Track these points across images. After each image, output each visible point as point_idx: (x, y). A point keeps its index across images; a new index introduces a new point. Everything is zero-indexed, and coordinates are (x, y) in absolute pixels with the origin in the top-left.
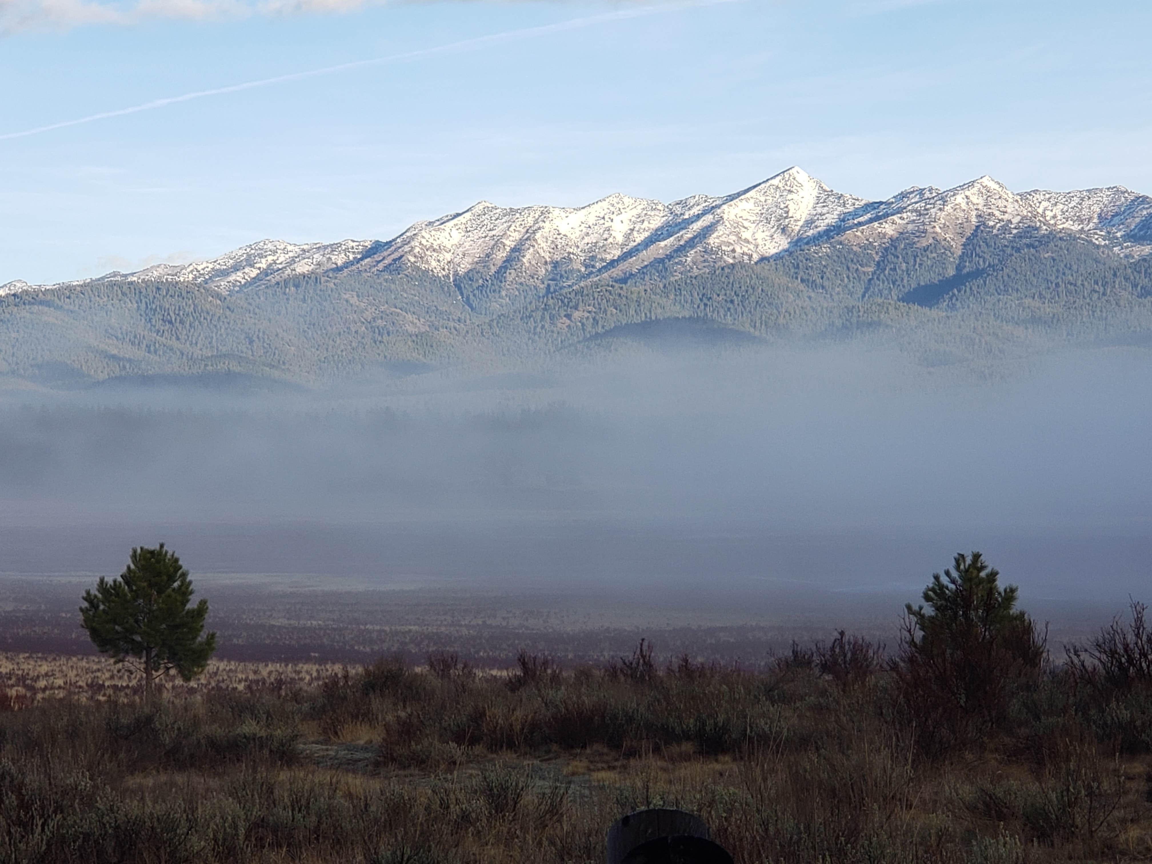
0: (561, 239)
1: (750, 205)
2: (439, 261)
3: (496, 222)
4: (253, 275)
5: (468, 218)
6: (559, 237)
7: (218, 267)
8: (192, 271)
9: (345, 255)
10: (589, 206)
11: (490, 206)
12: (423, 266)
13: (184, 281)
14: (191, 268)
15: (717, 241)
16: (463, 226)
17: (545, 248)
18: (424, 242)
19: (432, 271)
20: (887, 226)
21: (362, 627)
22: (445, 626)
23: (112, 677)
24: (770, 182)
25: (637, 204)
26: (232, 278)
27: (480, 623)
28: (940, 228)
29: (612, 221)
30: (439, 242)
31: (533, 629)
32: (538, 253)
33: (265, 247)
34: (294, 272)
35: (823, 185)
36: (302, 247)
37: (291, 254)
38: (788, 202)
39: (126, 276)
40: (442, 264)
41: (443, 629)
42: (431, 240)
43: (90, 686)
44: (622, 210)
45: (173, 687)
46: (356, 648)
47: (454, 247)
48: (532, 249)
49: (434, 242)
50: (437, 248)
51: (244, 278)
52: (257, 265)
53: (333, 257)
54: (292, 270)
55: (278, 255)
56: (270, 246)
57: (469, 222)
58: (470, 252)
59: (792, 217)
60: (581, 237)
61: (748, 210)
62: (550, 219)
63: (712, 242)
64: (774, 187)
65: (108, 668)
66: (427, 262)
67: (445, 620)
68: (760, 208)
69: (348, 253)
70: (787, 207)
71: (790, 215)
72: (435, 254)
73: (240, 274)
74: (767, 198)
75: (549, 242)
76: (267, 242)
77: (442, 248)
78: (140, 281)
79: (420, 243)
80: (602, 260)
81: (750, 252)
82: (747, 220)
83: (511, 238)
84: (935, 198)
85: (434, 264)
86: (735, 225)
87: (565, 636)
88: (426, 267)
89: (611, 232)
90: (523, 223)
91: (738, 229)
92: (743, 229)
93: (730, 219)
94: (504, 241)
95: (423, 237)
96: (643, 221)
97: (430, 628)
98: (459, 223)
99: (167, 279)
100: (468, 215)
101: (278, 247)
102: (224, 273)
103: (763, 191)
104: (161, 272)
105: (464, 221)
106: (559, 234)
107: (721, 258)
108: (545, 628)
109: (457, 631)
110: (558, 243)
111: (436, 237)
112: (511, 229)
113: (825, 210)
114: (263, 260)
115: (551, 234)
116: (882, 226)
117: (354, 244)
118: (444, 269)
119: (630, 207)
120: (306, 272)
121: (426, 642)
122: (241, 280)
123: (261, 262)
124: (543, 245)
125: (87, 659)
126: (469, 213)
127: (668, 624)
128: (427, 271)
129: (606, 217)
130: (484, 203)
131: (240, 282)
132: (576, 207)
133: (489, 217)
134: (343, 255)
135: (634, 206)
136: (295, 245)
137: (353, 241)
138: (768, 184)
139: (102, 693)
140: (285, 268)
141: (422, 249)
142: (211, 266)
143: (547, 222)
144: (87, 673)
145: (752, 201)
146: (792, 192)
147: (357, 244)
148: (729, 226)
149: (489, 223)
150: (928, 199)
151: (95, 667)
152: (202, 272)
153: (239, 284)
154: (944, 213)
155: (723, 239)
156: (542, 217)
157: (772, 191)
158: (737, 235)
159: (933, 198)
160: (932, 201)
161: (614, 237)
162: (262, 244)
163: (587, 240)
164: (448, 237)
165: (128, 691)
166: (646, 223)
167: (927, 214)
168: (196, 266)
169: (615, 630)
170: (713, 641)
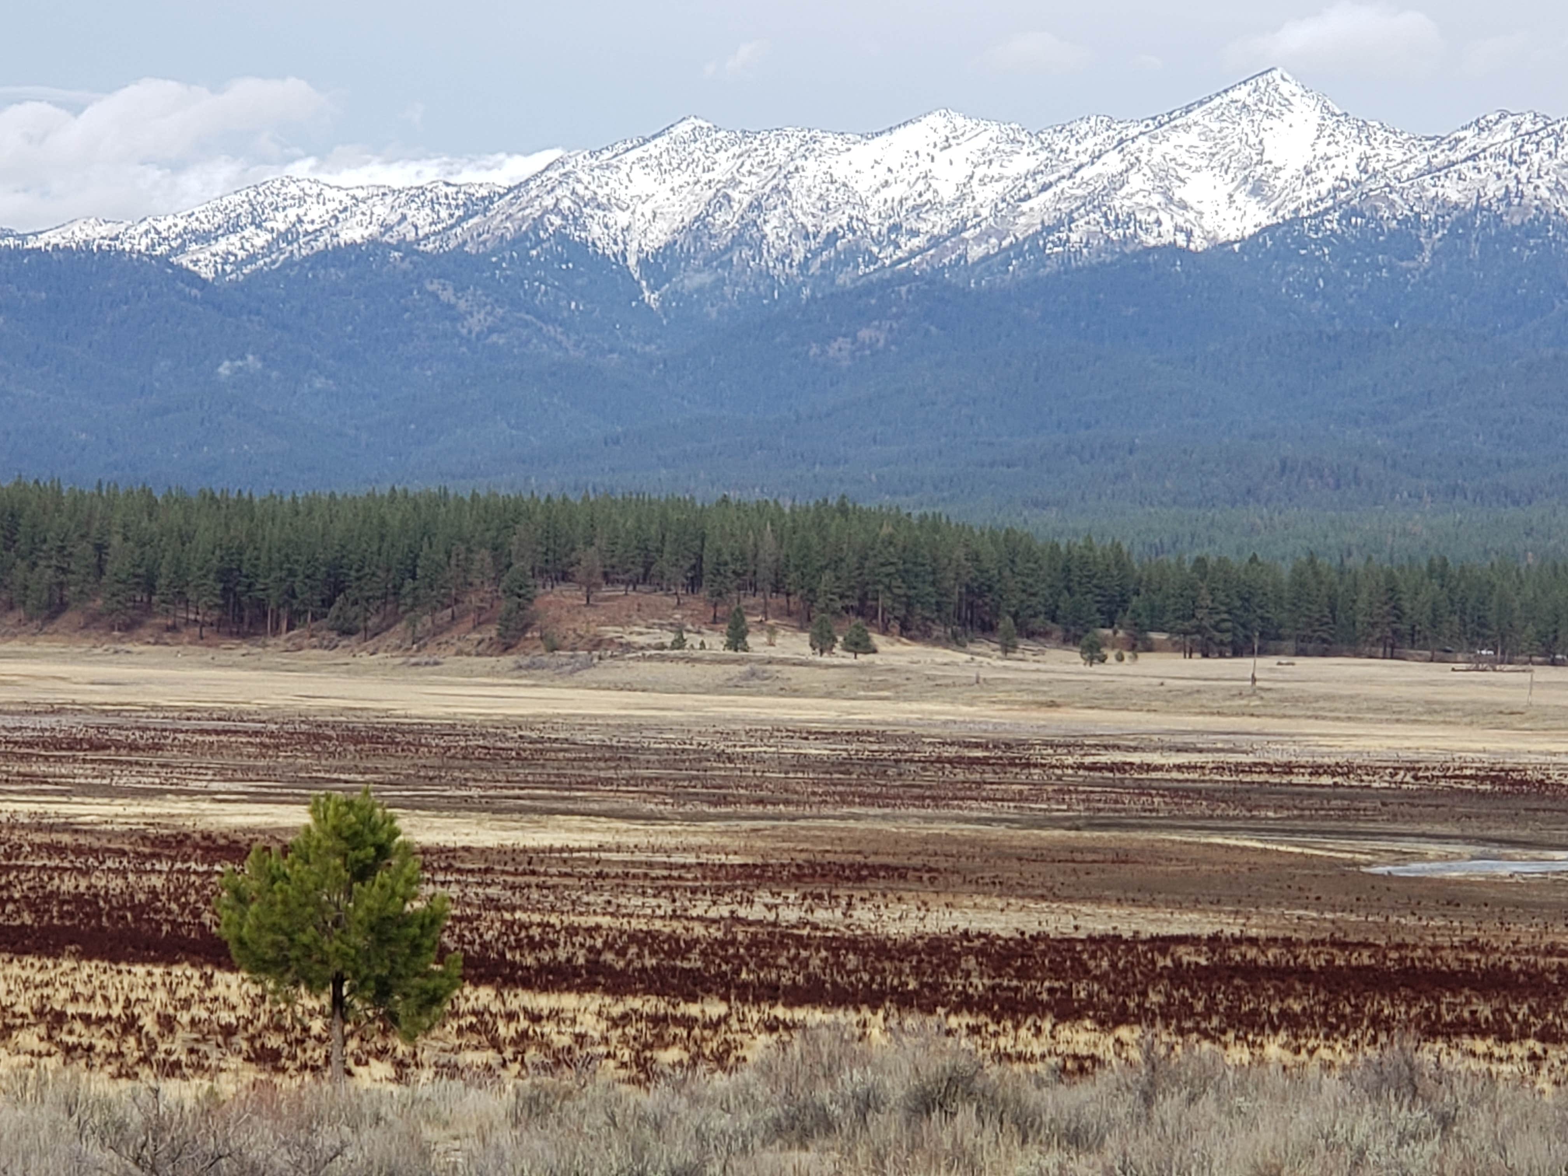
0: (837, 190)
1: (1192, 138)
2: (606, 226)
3: (716, 156)
4: (259, 242)
5: (664, 146)
6: (832, 188)
7: (196, 225)
8: (147, 232)
9: (433, 209)
10: (891, 129)
11: (705, 125)
12: (576, 235)
13: (131, 251)
14: (144, 226)
15: (1127, 203)
16: (654, 162)
17: (805, 207)
18: (580, 189)
19: (594, 244)
20: (1447, 183)
21: (507, 916)
22: (662, 917)
23: (75, 998)
24: (1233, 95)
25: (979, 129)
26: (221, 246)
27: (726, 914)
28: (1549, 189)
29: (933, 159)
30: (607, 190)
31: (827, 929)
32: (792, 216)
33: (284, 190)
34: (335, 240)
35: (1329, 103)
36: (351, 192)
37: (330, 206)
38: (1262, 134)
39: (23, 237)
40: (612, 231)
41: (658, 924)
42: (593, 187)
43: (39, 1014)
44: (951, 141)
45: (193, 1022)
46: (509, 956)
47: (635, 200)
48: (780, 209)
49: (598, 190)
50: (605, 201)
51: (242, 248)
52: (268, 225)
53: (409, 214)
54: (332, 236)
55: (306, 206)
56: (293, 190)
57: (665, 155)
58: (664, 210)
59: (1270, 162)
60: (874, 189)
61: (1186, 147)
62: (817, 153)
63: (1118, 205)
64: (1239, 105)
65: (64, 980)
66: (584, 228)
67: (659, 907)
68: (1211, 144)
69: (437, 207)
70: (1261, 142)
71: (1266, 159)
72: (601, 213)
73: (234, 239)
74: (1224, 124)
75: (814, 196)
76: (287, 180)
77: (613, 201)
78: (49, 248)
79: (573, 192)
80: (915, 233)
81: (1189, 225)
82: (1183, 164)
83: (742, 188)
84: (1541, 133)
85: (596, 231)
86: (1162, 174)
87: (889, 944)
88: (583, 235)
89: (932, 181)
90: (766, 159)
91: (1167, 182)
92: (1178, 183)
93: (1153, 162)
94: (729, 191)
95: (579, 181)
96: (991, 162)
97: (634, 922)
98: (646, 155)
99: (99, 247)
100: (662, 142)
101: (307, 191)
102: (205, 238)
103: (1217, 113)
104: (89, 232)
105: (656, 152)
106: (832, 182)
107: (1135, 235)
108: (848, 927)
109: (687, 929)
110: (830, 199)
111: (604, 180)
112: (744, 170)
113: (1332, 151)
114: (280, 216)
115: (818, 180)
116: (1439, 183)
117: (451, 190)
118: (616, 243)
119: (967, 136)
120: (359, 241)
121: (633, 950)
122: (236, 251)
123: (275, 219)
124: (803, 201)
125: (20, 961)
126: (666, 138)
127: (1076, 928)
128: (584, 244)
129: (923, 155)
130: (692, 119)
131: (236, 256)
132: (864, 132)
133: (703, 147)
134: (427, 210)
135: (974, 133)
136: (339, 188)
137: (448, 184)
138: (1226, 99)
139: (66, 1028)
140: (320, 230)
141: (574, 202)
142: (182, 224)
143: (811, 159)
144: (26, 989)
145: (1195, 130)
146: (1271, 114)
147: (455, 189)
148: (1150, 175)
149: (703, 159)
150: (1528, 133)
151: (39, 978)
152: (164, 234)
153: (232, 259)
154: (1556, 162)
155: (1139, 198)
156: (803, 149)
157: (1234, 112)
158: (1164, 193)
159: (1536, 133)
160: (1535, 138)
161: (935, 191)
162: (277, 184)
163: (886, 193)
164: (625, 182)
165: (111, 1027)
166: (995, 164)
167: (1525, 162)
168: (154, 223)
169: (980, 935)
170: (1169, 962)
